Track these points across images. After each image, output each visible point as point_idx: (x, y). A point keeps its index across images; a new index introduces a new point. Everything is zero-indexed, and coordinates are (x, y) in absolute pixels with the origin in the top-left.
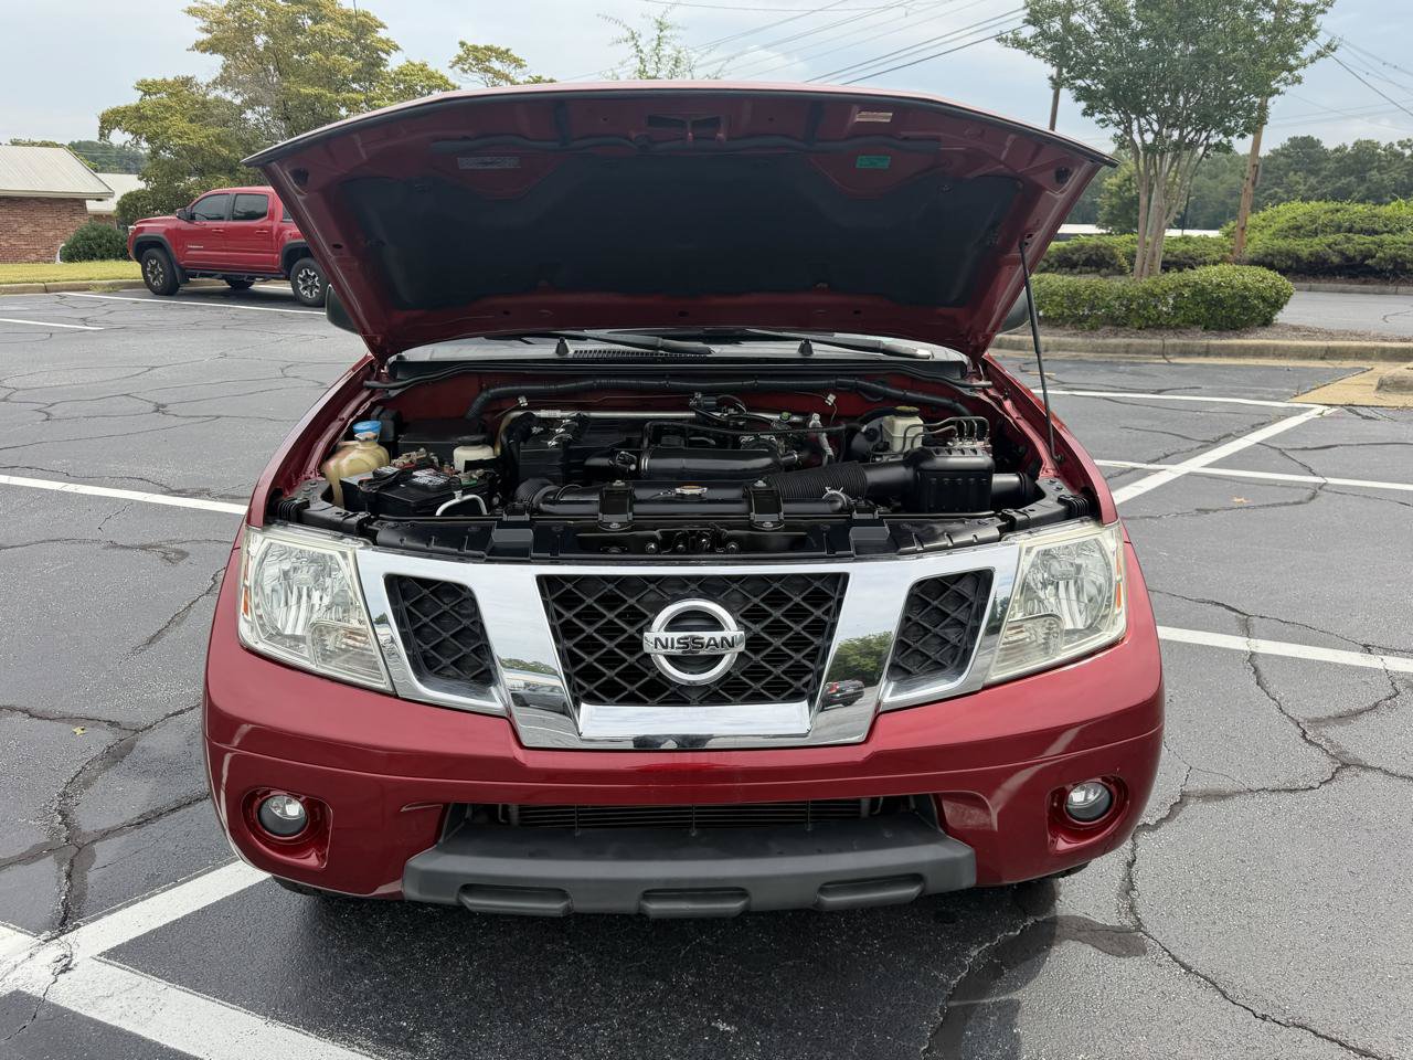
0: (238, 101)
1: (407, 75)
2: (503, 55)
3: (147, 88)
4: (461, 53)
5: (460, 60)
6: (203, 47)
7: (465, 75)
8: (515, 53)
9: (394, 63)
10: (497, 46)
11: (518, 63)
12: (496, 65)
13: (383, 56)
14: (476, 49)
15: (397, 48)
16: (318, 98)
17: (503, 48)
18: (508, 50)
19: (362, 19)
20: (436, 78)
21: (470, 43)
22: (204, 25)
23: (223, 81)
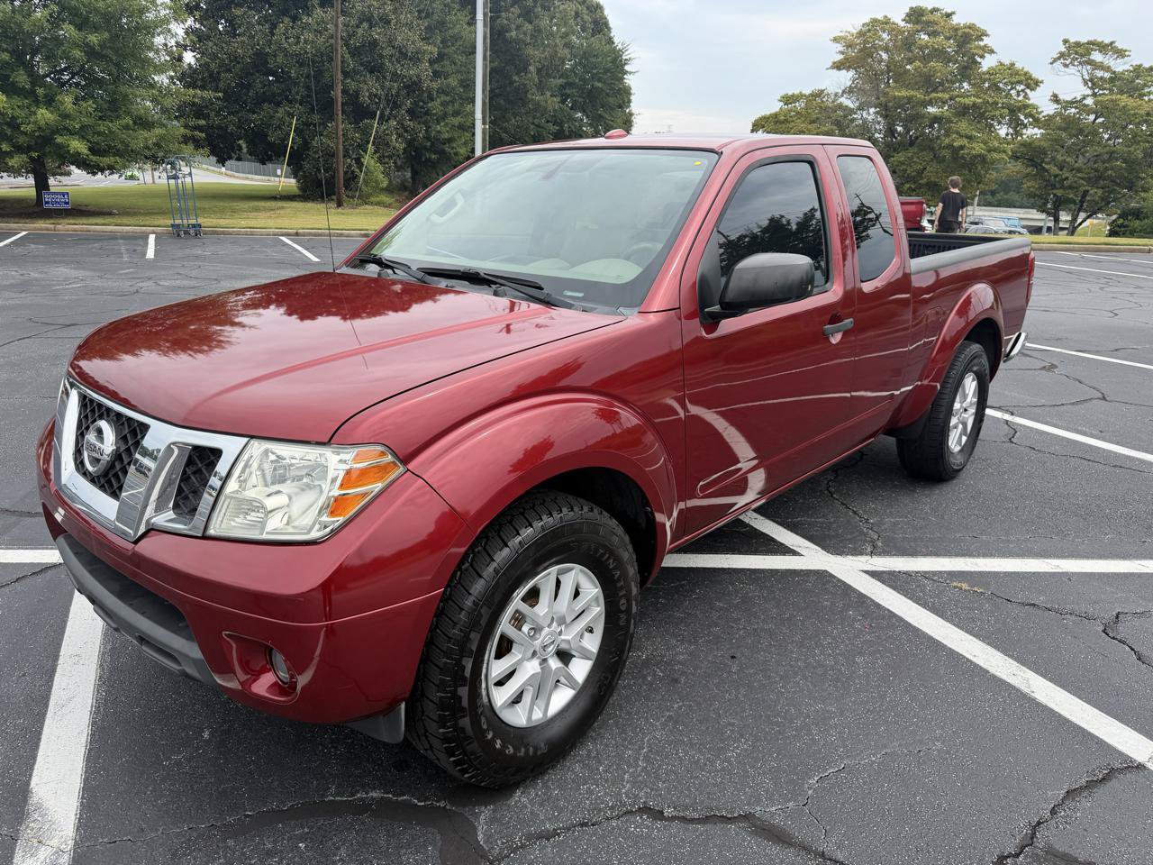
0: (851, 106)
1: (993, 74)
2: (1104, 48)
3: (788, 100)
4: (1063, 49)
5: (1062, 55)
6: (838, 66)
7: (1066, 69)
8: (1119, 45)
9: (987, 63)
10: (1101, 41)
11: (1121, 53)
12: (1097, 56)
13: (979, 60)
14: (1078, 44)
15: (992, 52)
16: (910, 99)
17: (1107, 41)
18: (1112, 43)
19: (966, 30)
20: (1020, 75)
21: (1072, 40)
22: (841, 49)
23: (849, 91)
